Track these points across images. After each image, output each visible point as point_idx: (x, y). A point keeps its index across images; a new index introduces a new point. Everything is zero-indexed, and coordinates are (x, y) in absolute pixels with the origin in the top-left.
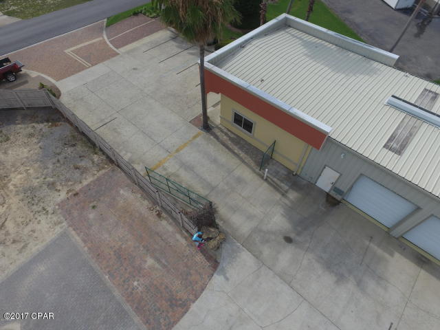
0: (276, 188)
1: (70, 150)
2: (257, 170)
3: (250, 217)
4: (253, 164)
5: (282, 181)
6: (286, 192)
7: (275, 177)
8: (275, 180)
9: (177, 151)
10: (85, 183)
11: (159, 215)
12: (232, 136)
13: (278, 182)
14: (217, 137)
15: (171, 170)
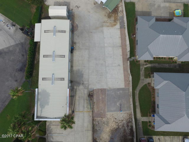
1: (97, 129)
3: (84, 91)
4: (74, 98)
5: (74, 91)
9: (82, 112)
10: (99, 119)
11: (94, 103)
14: (74, 108)
15: (86, 109)
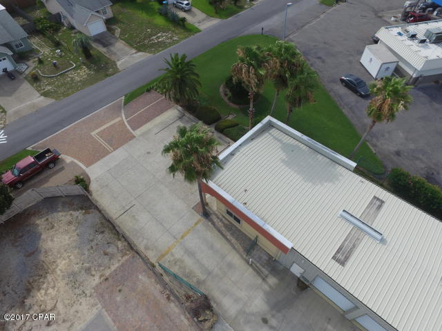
0: (258, 272)
1: (100, 237)
2: (244, 256)
3: (237, 300)
4: (241, 250)
5: (263, 267)
6: (266, 276)
7: (258, 262)
8: (258, 265)
9: (182, 237)
10: (113, 268)
11: (168, 298)
12: (226, 222)
13: (260, 267)
14: (213, 224)
15: (178, 256)
